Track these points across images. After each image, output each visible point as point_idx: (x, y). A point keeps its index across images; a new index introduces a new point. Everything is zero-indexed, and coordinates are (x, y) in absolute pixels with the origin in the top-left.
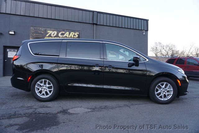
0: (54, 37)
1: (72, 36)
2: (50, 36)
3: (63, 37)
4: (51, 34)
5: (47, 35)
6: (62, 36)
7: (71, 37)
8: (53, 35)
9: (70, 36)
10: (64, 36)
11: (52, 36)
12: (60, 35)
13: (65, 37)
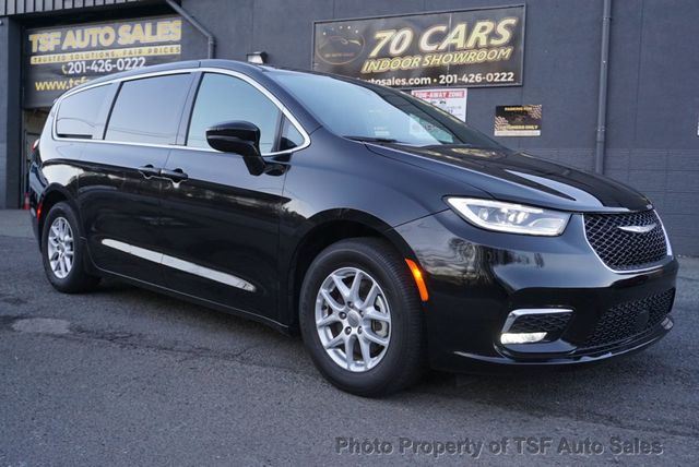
0: (402, 56)
1: (483, 42)
2: (385, 54)
3: (437, 52)
4: (388, 45)
5: (374, 53)
6: (434, 48)
7: (477, 47)
8: (398, 47)
9: (471, 43)
10: (443, 46)
11: (393, 51)
12: (424, 45)
13: (446, 51)
